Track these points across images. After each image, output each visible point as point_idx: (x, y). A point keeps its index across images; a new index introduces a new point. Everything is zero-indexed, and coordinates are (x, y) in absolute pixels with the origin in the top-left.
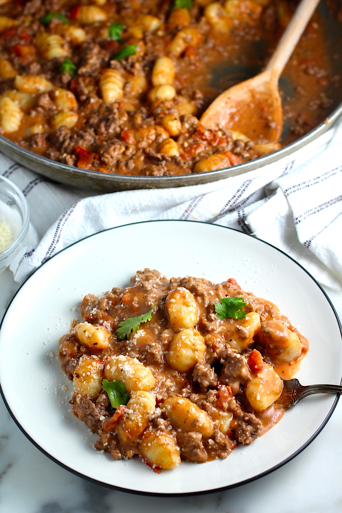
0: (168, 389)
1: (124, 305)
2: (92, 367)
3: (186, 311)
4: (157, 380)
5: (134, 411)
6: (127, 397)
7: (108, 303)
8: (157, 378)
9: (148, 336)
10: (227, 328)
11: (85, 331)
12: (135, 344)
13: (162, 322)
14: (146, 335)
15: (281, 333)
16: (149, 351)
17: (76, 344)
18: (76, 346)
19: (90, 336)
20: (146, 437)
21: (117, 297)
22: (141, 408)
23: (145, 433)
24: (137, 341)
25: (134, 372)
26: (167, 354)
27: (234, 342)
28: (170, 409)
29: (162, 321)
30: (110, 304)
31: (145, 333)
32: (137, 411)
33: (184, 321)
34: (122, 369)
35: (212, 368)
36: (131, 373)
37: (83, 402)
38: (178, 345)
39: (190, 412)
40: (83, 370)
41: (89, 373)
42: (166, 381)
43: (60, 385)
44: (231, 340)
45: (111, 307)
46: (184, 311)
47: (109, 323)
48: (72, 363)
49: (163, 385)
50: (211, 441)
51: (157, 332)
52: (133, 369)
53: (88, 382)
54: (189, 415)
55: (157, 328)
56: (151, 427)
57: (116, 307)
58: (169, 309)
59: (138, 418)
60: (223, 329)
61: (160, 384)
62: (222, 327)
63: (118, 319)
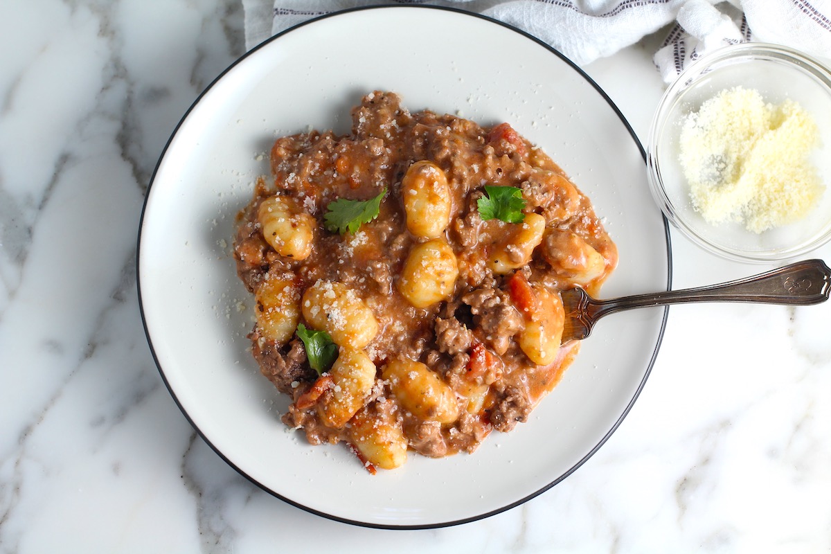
0: (396, 338)
1: (338, 175)
2: (283, 296)
3: (433, 213)
4: (380, 325)
5: (343, 389)
6: (333, 350)
7: (314, 166)
8: (380, 322)
9: (371, 244)
10: (492, 237)
11: (274, 234)
12: (351, 256)
13: (395, 218)
14: (369, 241)
15: (574, 260)
16: (371, 275)
17: (261, 246)
18: (260, 251)
19: (283, 245)
20: (359, 426)
21: (328, 158)
22: (354, 385)
23: (357, 417)
24: (354, 252)
25: (346, 322)
26: (398, 280)
27: (502, 265)
28: (397, 383)
29: (395, 216)
30: (317, 168)
31: (367, 238)
32: (347, 389)
33: (428, 229)
34: (329, 314)
35: (463, 326)
36: (341, 323)
37: (267, 353)
38: (414, 274)
39: (426, 394)
40: (270, 300)
41: (278, 310)
42: (393, 324)
43: (235, 300)
44: (496, 262)
45: (317, 171)
46: (429, 213)
47: (313, 199)
48: (253, 276)
49: (388, 330)
50: (453, 431)
51: (385, 238)
52: (344, 317)
53: (277, 321)
54: (424, 400)
55: (386, 230)
56: (366, 410)
57: (325, 173)
58: (407, 206)
59: (348, 400)
60: (486, 237)
61: (384, 330)
62: (485, 234)
63: (327, 193)
